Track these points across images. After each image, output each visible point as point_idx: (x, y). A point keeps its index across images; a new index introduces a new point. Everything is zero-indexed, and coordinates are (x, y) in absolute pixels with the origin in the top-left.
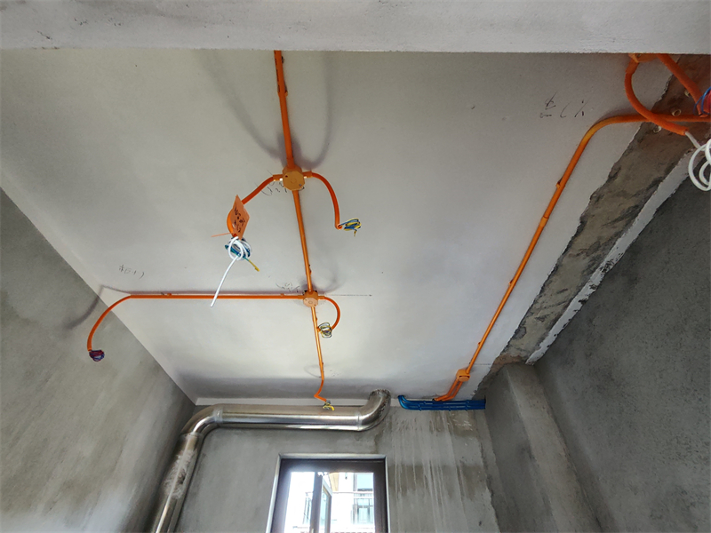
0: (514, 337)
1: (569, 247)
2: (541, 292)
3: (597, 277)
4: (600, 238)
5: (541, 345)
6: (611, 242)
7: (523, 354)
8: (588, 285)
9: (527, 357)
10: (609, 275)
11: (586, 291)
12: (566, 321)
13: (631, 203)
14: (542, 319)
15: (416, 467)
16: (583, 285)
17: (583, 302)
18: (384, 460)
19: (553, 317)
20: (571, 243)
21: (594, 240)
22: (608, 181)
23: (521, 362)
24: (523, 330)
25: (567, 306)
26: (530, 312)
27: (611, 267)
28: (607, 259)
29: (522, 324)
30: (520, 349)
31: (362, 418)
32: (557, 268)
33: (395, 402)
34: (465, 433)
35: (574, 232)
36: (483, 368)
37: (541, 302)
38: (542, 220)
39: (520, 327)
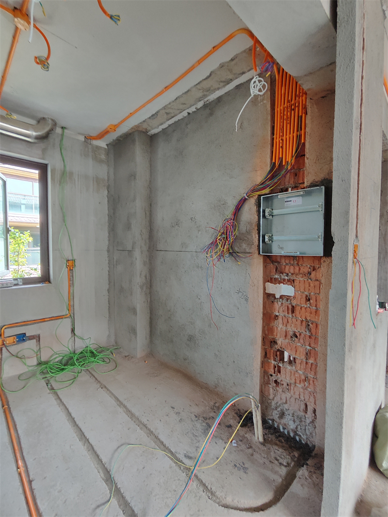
0: (150, 118)
1: (199, 83)
2: (175, 100)
3: (200, 104)
4: (212, 86)
5: (160, 127)
6: (214, 90)
7: (149, 128)
8: (195, 106)
9: (150, 131)
10: (205, 106)
11: (193, 109)
12: (177, 120)
13: (230, 77)
14: (167, 114)
15: (70, 173)
16: (193, 105)
17: (189, 113)
18: (47, 165)
19: (173, 115)
20: (201, 82)
21: (209, 86)
22: (230, 61)
23: (145, 132)
24: (156, 116)
25: (181, 112)
26: (164, 108)
27: (208, 102)
28: (208, 98)
29: (157, 113)
30: (149, 125)
31: (34, 134)
32: (188, 91)
33: (58, 130)
34: (101, 161)
35: (205, 77)
36: (124, 129)
37: (172, 104)
38: (196, 62)
39: (156, 113)
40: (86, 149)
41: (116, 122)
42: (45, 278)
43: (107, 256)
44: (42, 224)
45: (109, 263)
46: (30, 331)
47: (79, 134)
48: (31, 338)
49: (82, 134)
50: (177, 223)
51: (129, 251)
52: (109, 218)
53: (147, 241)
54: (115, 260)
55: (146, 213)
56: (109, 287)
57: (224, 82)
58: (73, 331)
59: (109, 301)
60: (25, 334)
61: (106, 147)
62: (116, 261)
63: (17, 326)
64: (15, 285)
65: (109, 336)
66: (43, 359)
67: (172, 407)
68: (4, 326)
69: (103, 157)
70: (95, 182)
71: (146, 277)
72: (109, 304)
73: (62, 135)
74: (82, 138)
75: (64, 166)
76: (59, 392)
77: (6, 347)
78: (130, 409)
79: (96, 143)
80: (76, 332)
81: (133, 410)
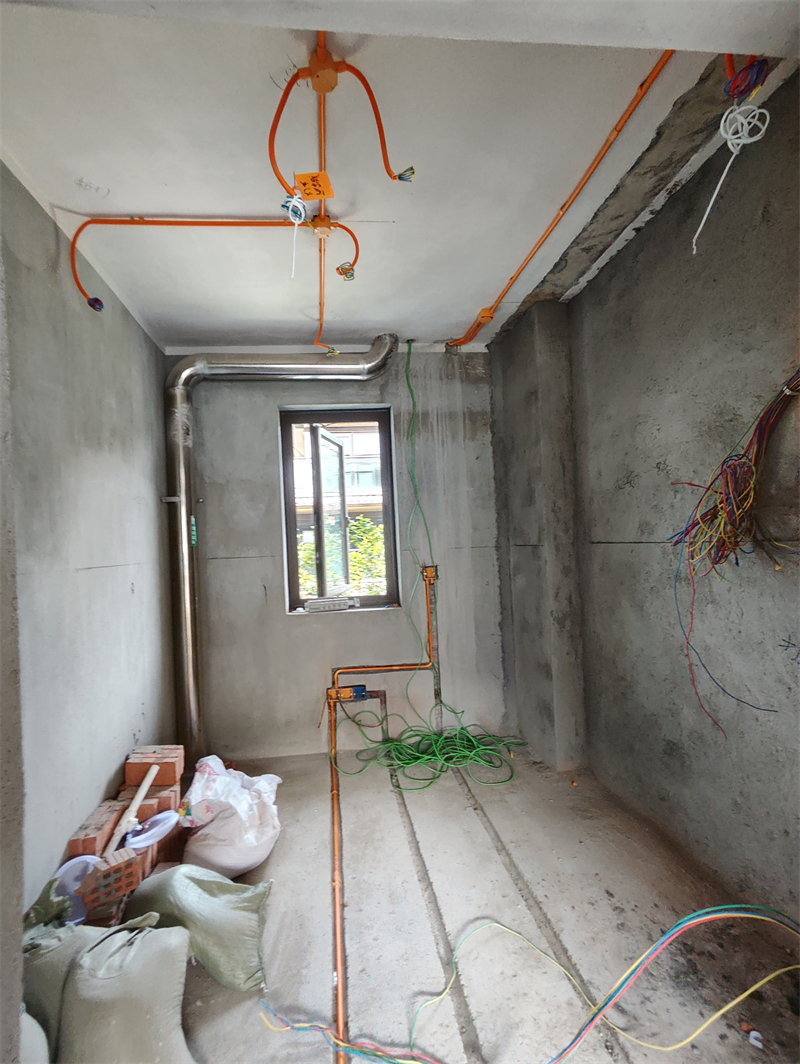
0: (552, 272)
1: (637, 163)
2: (594, 217)
3: (660, 201)
4: (673, 153)
5: (580, 280)
6: (685, 158)
7: (558, 291)
8: (648, 210)
9: (562, 295)
10: (673, 199)
11: (645, 216)
12: (615, 252)
14: (587, 250)
15: (422, 414)
16: (642, 210)
17: (637, 230)
18: (389, 409)
19: (600, 248)
20: (639, 159)
21: (666, 156)
22: (698, 84)
23: (554, 299)
24: (563, 263)
25: (618, 235)
26: (576, 242)
27: (678, 188)
28: (676, 179)
29: (564, 258)
30: (556, 286)
31: (367, 366)
32: (617, 189)
33: (402, 348)
34: (477, 380)
35: (647, 146)
36: (510, 307)
37: (590, 230)
38: (612, 131)
39: (561, 259)
40: (450, 366)
41: (490, 302)
42: (393, 598)
43: (495, 557)
44: (385, 507)
45: (499, 571)
46: (372, 682)
47: (436, 342)
48: (374, 695)
49: (442, 342)
50: (628, 479)
51: (535, 546)
52: (496, 483)
53: (571, 524)
54: (512, 567)
55: (564, 466)
56: (503, 619)
57: (701, 131)
58: (438, 694)
59: (503, 647)
60: (364, 686)
61: (487, 351)
62: (514, 568)
63: (354, 673)
64: (351, 607)
65: (506, 716)
66: (392, 734)
67: (608, 892)
68: (339, 669)
69: (480, 371)
70: (467, 422)
71: (570, 600)
72: (503, 652)
73: (409, 353)
74: (441, 348)
75: (414, 404)
76: (406, 794)
77: (341, 702)
78: (516, 861)
79: (465, 349)
80: (444, 697)
81: (522, 867)
